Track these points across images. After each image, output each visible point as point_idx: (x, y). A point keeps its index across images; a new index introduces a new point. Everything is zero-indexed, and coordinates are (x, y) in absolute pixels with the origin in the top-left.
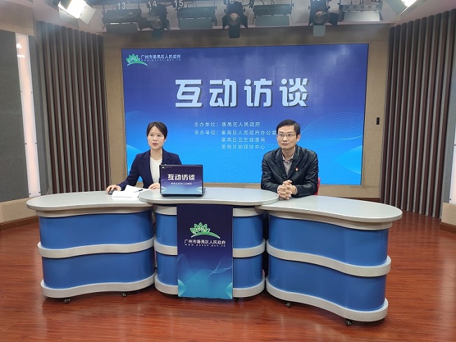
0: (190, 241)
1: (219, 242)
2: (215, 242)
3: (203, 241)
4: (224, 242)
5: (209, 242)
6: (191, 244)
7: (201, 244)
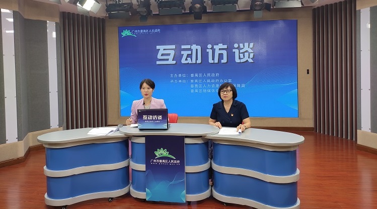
0: (154, 161)
1: (175, 162)
2: (172, 161)
3: (163, 161)
4: (178, 161)
5: (168, 161)
6: (155, 163)
7: (162, 163)
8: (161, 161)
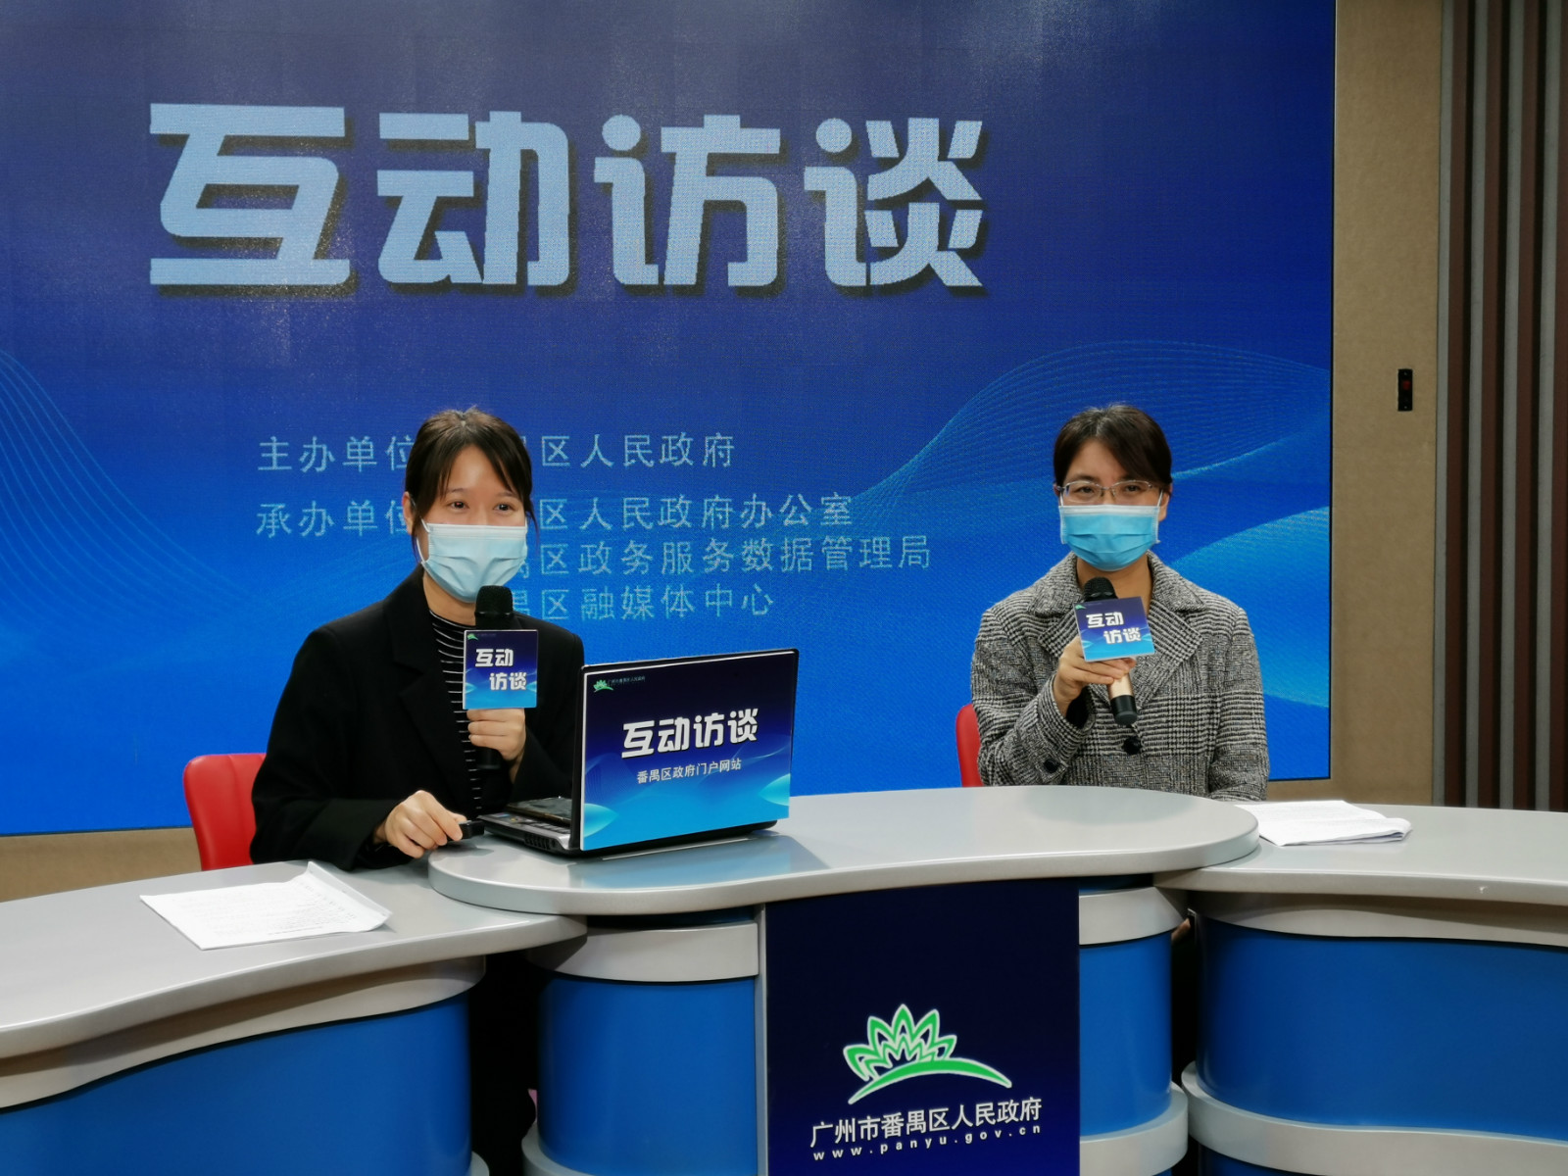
0: (844, 1129)
1: (1008, 1111)
2: (983, 1111)
3: (916, 1120)
4: (1032, 1106)
5: (951, 1117)
6: (846, 1146)
7: (905, 1138)
8: (892, 1124)
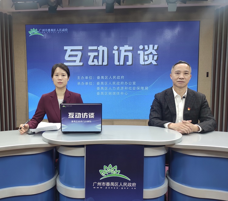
0: (99, 184)
1: (130, 185)
2: (125, 184)
3: (112, 184)
4: (134, 184)
5: (119, 184)
6: (99, 186)
7: (110, 187)
8: (108, 184)
